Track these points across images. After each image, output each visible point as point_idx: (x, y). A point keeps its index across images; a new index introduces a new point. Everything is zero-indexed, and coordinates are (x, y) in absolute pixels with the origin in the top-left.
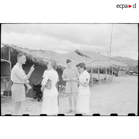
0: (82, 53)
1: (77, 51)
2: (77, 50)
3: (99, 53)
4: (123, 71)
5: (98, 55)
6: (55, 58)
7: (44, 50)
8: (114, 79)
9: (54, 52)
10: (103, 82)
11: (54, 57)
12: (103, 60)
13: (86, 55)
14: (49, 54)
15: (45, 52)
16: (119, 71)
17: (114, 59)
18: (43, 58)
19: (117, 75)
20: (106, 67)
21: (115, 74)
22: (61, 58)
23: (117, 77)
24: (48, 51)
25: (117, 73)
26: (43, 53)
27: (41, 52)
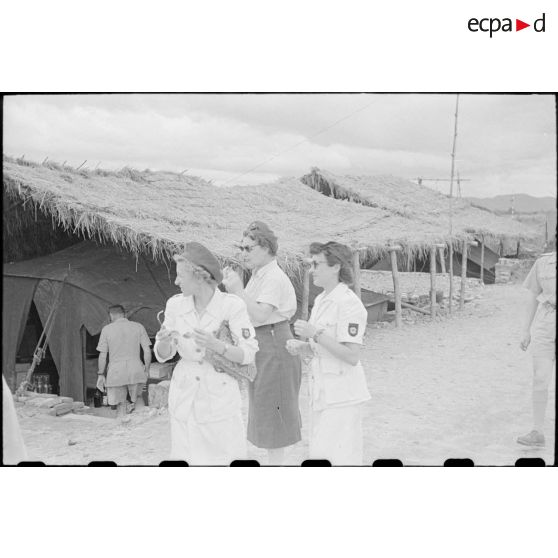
0: (339, 182)
1: (316, 175)
2: (314, 171)
3: (420, 181)
4: (517, 261)
5: (413, 190)
6: (192, 205)
7: (147, 171)
8: (476, 298)
9: (194, 178)
10: (422, 309)
11: (192, 202)
12: (430, 214)
13: (355, 191)
14: (170, 188)
15: (151, 178)
16: (502, 259)
17: (481, 208)
18: (106, 210)
19: (490, 278)
20: (429, 244)
21: (482, 275)
22: (229, 205)
23: (489, 288)
24: (167, 176)
25: (493, 269)
26: (135, 187)
27: (129, 180)
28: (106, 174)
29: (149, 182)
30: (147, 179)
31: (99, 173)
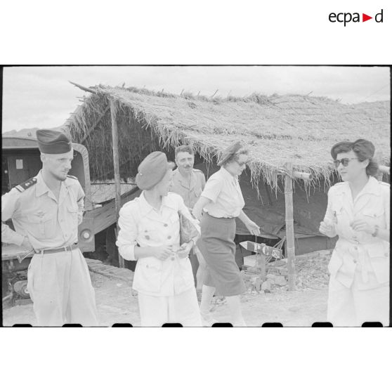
6: (308, 121)
7: (275, 95)
9: (320, 99)
11: (309, 118)
14: (291, 108)
15: (277, 101)
22: (347, 119)
24: (293, 98)
26: (258, 109)
27: (253, 103)
28: (235, 101)
29: (274, 104)
30: (273, 102)
31: (230, 100)
